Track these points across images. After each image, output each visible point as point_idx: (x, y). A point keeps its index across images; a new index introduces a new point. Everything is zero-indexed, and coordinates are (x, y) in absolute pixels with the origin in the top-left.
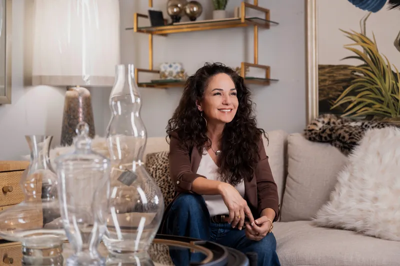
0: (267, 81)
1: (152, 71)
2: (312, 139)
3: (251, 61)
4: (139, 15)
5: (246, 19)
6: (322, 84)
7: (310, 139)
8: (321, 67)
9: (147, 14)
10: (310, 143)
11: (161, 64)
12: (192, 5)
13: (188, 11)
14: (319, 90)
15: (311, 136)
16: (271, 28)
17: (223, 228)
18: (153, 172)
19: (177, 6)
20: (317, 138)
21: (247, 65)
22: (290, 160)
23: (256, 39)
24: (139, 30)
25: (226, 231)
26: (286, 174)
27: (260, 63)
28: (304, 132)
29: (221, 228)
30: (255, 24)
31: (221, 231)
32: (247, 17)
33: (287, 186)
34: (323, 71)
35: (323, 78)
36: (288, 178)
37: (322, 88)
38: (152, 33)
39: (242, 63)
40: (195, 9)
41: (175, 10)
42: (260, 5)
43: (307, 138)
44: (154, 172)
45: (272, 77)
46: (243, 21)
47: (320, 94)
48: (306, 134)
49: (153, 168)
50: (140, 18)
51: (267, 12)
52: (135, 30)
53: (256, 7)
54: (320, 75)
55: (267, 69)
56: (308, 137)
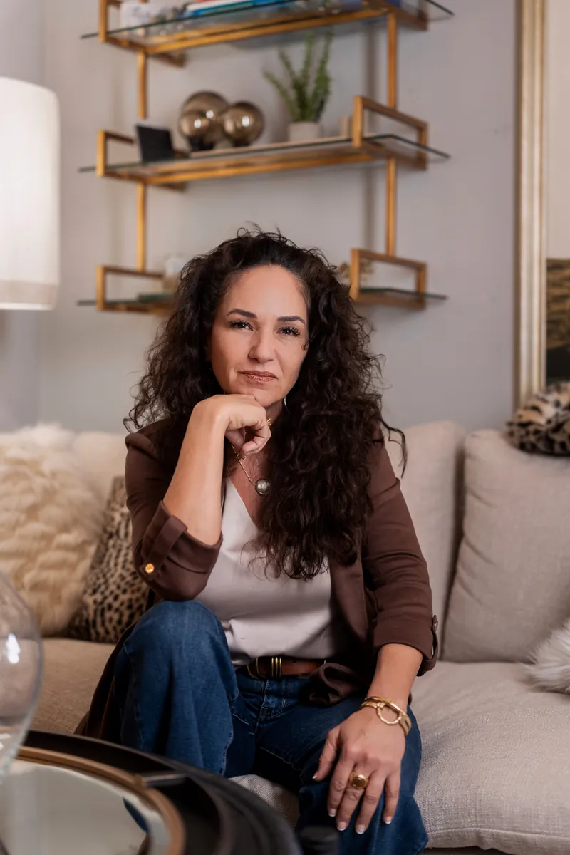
0: (418, 300)
1: (142, 274)
2: (528, 447)
3: (380, 248)
4: (109, 136)
5: (364, 139)
6: (556, 307)
7: (522, 447)
8: (554, 266)
9: (131, 133)
10: (523, 456)
11: (167, 257)
12: (239, 111)
13: (229, 126)
14: (549, 322)
15: (525, 440)
16: (432, 167)
17: (278, 694)
18: (120, 524)
19: (202, 114)
20: (541, 445)
21: (366, 257)
22: (470, 499)
23: (392, 191)
24: (111, 172)
25: (284, 703)
26: (458, 535)
27: (401, 253)
28: (507, 429)
29: (270, 693)
30: (390, 155)
31: (271, 701)
32: (367, 134)
33: (460, 568)
34: (558, 275)
35: (557, 292)
36: (464, 548)
37: (555, 317)
38: (143, 180)
39: (353, 251)
40: (246, 121)
41: (198, 124)
42: (403, 108)
43: (514, 445)
44: (123, 525)
45: (431, 288)
46: (357, 143)
47: (549, 333)
48: (511, 434)
49: (122, 515)
50: (112, 144)
51: (420, 128)
52: (100, 171)
53: (392, 113)
54: (551, 284)
55: (419, 269)
56: (516, 441)
